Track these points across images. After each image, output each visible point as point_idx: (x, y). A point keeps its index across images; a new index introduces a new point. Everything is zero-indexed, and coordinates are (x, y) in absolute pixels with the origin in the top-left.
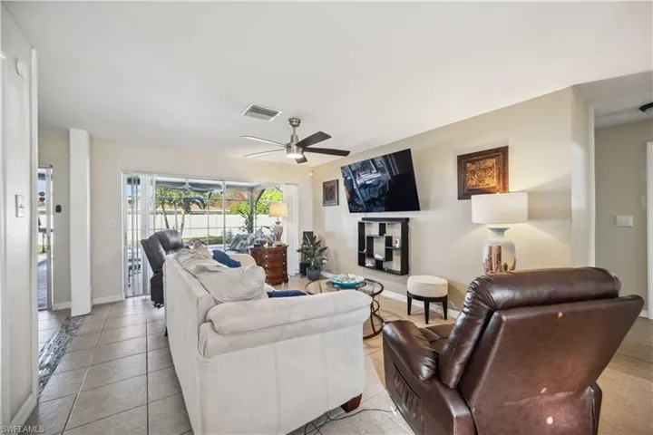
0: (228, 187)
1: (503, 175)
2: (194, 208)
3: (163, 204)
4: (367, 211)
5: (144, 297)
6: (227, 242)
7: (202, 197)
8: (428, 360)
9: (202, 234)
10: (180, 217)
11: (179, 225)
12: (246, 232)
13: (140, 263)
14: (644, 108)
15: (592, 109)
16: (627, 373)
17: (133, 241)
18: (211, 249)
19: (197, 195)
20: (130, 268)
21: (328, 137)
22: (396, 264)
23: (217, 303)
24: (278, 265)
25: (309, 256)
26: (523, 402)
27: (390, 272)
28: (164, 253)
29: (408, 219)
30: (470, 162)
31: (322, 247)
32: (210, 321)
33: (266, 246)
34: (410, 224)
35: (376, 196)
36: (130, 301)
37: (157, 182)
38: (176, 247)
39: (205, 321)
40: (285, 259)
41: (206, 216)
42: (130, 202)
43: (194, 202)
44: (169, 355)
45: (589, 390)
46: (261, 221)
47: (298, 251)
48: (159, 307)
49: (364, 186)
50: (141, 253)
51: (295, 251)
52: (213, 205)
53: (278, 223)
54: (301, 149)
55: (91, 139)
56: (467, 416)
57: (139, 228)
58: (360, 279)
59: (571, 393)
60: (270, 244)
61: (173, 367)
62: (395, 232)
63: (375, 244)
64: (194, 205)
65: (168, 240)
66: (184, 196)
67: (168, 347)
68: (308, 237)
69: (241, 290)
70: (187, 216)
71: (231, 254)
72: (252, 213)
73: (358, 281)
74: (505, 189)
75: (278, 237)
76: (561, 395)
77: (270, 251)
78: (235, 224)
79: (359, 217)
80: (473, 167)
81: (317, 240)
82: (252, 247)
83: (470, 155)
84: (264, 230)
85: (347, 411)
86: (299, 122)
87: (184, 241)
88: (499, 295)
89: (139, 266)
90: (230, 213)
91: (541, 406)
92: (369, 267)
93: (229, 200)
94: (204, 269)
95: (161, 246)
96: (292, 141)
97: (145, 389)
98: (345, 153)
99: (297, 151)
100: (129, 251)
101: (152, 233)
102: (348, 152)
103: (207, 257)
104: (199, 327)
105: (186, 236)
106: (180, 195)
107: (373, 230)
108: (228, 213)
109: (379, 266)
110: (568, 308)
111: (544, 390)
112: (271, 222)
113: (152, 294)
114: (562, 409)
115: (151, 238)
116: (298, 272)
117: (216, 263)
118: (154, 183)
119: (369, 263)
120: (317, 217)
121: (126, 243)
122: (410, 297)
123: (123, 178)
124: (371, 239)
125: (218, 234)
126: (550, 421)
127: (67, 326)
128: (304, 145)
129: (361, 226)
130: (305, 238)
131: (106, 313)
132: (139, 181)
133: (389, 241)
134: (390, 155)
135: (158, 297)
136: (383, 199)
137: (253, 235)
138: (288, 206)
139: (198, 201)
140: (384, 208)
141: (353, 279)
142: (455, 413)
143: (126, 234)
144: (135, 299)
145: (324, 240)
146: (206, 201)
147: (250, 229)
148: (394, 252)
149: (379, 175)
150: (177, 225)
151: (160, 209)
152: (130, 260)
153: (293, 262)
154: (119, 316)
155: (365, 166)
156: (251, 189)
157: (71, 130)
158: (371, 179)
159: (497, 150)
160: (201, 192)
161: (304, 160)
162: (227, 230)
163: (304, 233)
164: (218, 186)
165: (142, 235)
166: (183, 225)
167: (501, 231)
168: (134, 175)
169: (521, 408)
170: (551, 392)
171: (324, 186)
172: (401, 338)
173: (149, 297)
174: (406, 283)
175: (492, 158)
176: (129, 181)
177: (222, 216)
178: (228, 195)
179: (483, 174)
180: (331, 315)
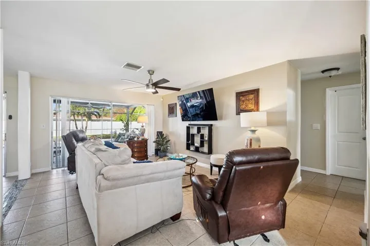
0: (114, 105)
1: (257, 103)
2: (94, 117)
3: (74, 115)
4: (193, 120)
5: (63, 169)
6: (113, 138)
7: (98, 111)
8: (210, 192)
9: (99, 133)
10: (84, 123)
11: (84, 128)
12: (125, 132)
13: (60, 149)
14: (323, 72)
15: (299, 71)
16: (309, 198)
17: (57, 137)
18: (103, 141)
19: (96, 110)
20: (55, 152)
21: (168, 81)
22: (206, 149)
23: (106, 166)
24: (143, 150)
25: (160, 145)
26: (250, 208)
27: (203, 153)
28: (76, 143)
29: (212, 125)
30: (242, 96)
31: (168, 140)
32: (103, 174)
33: (136, 139)
34: (213, 128)
35: (198, 112)
36: (54, 171)
37: (72, 102)
38: (83, 140)
39: (100, 174)
40: (146, 146)
41: (100, 122)
42: (55, 114)
43: (93, 114)
44: (79, 198)
45: (281, 203)
46: (134, 125)
47: (154, 142)
48: (72, 174)
49: (193, 106)
50: (61, 143)
51: (152, 142)
52: (105, 116)
53: (143, 127)
54: (154, 87)
55: (32, 77)
56: (225, 216)
57: (60, 129)
58: (185, 156)
59: (272, 204)
60: (138, 138)
61: (81, 204)
62: (205, 132)
63: (195, 138)
64: (93, 116)
65: (78, 136)
66: (87, 110)
67: (79, 194)
68: (160, 134)
69: (119, 160)
70: (89, 122)
71: (115, 144)
72: (128, 121)
73: (184, 157)
74: (258, 110)
75: (143, 134)
76: (268, 205)
77: (138, 142)
78: (118, 127)
79: (187, 123)
80: (243, 99)
81: (165, 136)
82: (128, 140)
83: (242, 93)
84: (135, 130)
85: (174, 221)
86: (153, 72)
87: (88, 137)
88: (237, 159)
89: (60, 151)
90: (116, 121)
91: (259, 210)
92: (192, 151)
93: (115, 113)
94: (99, 150)
95: (74, 139)
96: (149, 82)
97: (65, 215)
98: (179, 90)
99: (152, 88)
100: (54, 143)
101: (68, 132)
102: (180, 89)
103: (101, 144)
104: (96, 177)
105: (88, 133)
106: (85, 110)
107: (194, 131)
108: (114, 121)
109: (197, 150)
110: (265, 164)
111: (259, 203)
112: (139, 126)
113: (68, 167)
114: (268, 211)
115: (67, 135)
116: (154, 154)
117: (106, 147)
118: (70, 103)
119: (192, 148)
120: (165, 123)
121: (52, 138)
122: (212, 166)
123: (51, 100)
124: (193, 135)
125: (108, 133)
126: (263, 217)
127: (16, 185)
128: (156, 85)
129: (188, 128)
130: (158, 135)
131: (40, 178)
132: (60, 101)
133: (202, 136)
134: (206, 90)
135: (72, 168)
136: (202, 113)
137: (128, 133)
138: (148, 117)
139: (96, 113)
140: (202, 119)
141: (182, 156)
142: (220, 214)
143: (52, 132)
144: (58, 169)
145: (168, 136)
146: (100, 114)
147: (127, 130)
148: (205, 142)
149: (201, 100)
150: (83, 127)
151: (72, 118)
152: (55, 148)
153: (151, 148)
154: (48, 179)
155: (194, 95)
156: (128, 107)
157: (19, 71)
158: (197, 103)
159: (254, 91)
160: (98, 109)
161: (157, 92)
162: (113, 131)
163: (157, 132)
164: (109, 105)
165: (62, 133)
166: (86, 127)
167: (254, 131)
168: (57, 98)
169: (249, 211)
170: (263, 204)
171: (169, 106)
172: (199, 183)
173: (66, 168)
174: (210, 159)
175: (252, 94)
176: (55, 101)
177: (110, 122)
178: (115, 110)
179: (248, 102)
180: (165, 171)
